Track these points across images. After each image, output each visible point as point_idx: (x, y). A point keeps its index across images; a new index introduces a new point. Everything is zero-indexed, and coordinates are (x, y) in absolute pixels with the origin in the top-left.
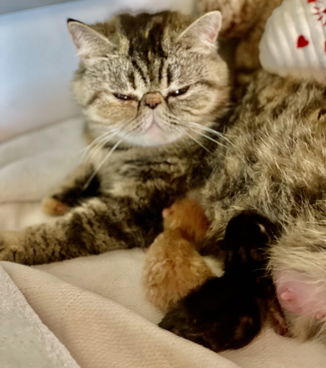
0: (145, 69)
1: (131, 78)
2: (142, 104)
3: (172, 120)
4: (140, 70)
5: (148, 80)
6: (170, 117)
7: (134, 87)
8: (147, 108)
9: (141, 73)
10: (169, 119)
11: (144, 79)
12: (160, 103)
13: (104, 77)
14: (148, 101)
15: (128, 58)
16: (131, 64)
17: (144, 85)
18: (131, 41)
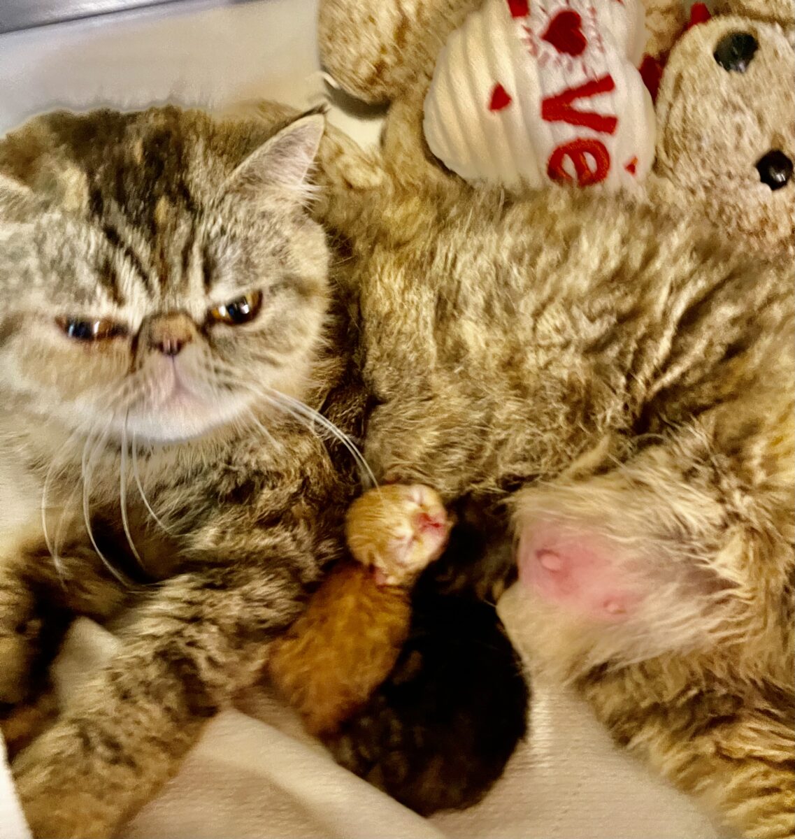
0: (143, 251)
1: (108, 275)
2: (142, 342)
3: (222, 378)
4: (129, 252)
5: (155, 281)
6: (217, 371)
7: (118, 299)
8: (156, 354)
9: (136, 262)
10: (214, 377)
11: (144, 277)
12: (190, 339)
13: (26, 275)
14: (157, 337)
15: (90, 219)
16: (101, 235)
17: (144, 295)
18: (91, 174)
